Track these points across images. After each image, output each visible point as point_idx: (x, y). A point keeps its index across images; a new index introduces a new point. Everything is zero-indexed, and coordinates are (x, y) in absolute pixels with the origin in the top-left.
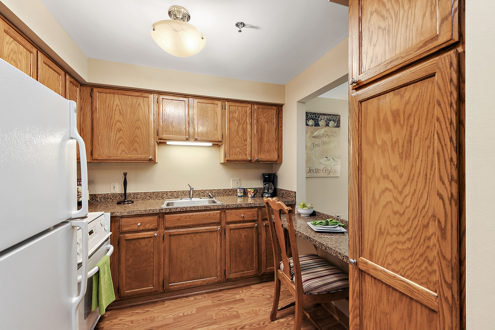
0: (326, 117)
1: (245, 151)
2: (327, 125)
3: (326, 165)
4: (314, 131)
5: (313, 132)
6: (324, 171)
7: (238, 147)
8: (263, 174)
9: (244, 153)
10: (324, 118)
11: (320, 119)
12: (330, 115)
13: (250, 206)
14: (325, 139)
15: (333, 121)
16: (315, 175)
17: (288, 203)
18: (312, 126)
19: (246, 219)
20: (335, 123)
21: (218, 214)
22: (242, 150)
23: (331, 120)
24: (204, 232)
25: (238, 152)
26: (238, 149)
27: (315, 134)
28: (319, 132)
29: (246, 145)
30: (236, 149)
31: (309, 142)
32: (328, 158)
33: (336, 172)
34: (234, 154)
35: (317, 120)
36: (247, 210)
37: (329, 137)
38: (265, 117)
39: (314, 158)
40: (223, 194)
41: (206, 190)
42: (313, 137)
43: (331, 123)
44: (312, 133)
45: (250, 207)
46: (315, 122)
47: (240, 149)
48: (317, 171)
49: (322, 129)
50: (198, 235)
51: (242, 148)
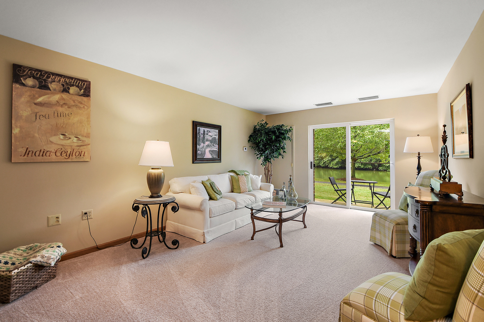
0: (62, 80)
2: (66, 90)
3: (62, 145)
4: (37, 96)
5: (34, 96)
6: (58, 154)
10: (60, 80)
11: (50, 80)
12: (72, 78)
14: (60, 109)
15: (78, 86)
16: (40, 159)
18: (34, 88)
20: (81, 90)
23: (73, 85)
27: (40, 100)
28: (49, 98)
31: (25, 111)
32: (67, 136)
33: (82, 154)
35: (45, 80)
37: (69, 107)
39: (36, 135)
42: (35, 104)
43: (73, 90)
44: (33, 97)
46: (40, 83)
48: (44, 153)
49: (54, 95)
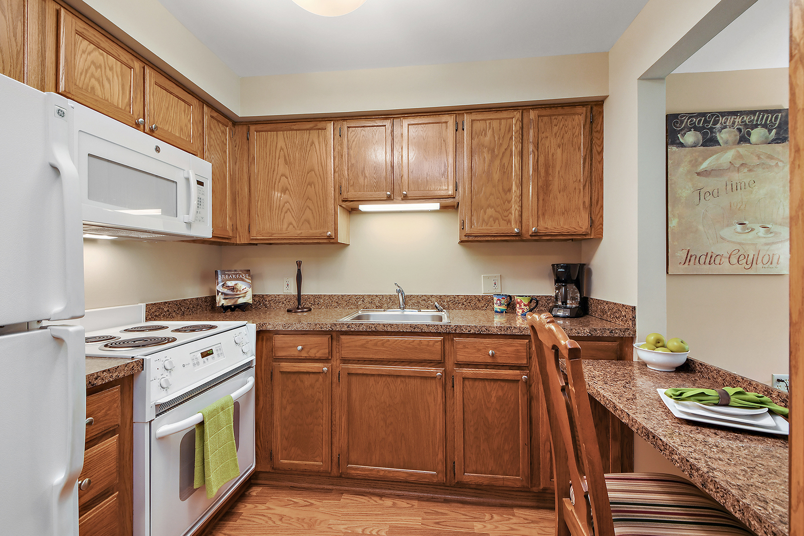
0: (738, 120)
1: (506, 214)
2: (744, 139)
3: (740, 244)
4: (700, 159)
5: (696, 160)
6: (734, 260)
7: (489, 206)
8: (553, 265)
9: (505, 218)
10: (734, 123)
11: (718, 126)
12: (753, 113)
13: (509, 332)
14: (736, 177)
15: (765, 126)
16: (706, 269)
17: (611, 332)
18: (695, 146)
19: (500, 360)
20: (770, 131)
21: (437, 344)
22: (498, 212)
23: (756, 126)
24: (409, 377)
25: (491, 216)
26: (490, 211)
27: (705, 165)
28: (718, 159)
29: (509, 202)
30: (485, 212)
31: (685, 188)
32: (749, 226)
33: (775, 261)
34: (481, 220)
35: (711, 129)
36: (502, 341)
37: (750, 170)
38: (556, 134)
39: (701, 227)
40: (463, 306)
41: (431, 296)
42: (698, 174)
43: (757, 134)
44: (695, 163)
45: (510, 335)
46: (704, 135)
47: (496, 211)
48: (712, 259)
49: (726, 152)
50: (399, 380)
51: (499, 209)
